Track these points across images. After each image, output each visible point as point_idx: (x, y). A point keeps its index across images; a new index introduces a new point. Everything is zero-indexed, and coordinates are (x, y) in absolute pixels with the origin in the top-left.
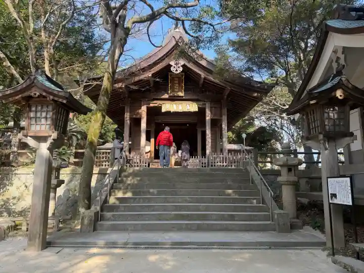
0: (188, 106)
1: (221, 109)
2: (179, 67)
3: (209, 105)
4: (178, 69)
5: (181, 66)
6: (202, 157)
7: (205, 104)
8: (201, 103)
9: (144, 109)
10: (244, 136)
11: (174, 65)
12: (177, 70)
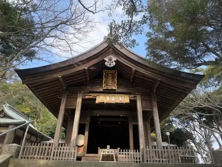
0: (120, 98)
1: (151, 101)
2: (112, 62)
3: (140, 98)
4: (111, 63)
5: (114, 61)
6: (136, 151)
7: (136, 97)
8: (132, 96)
9: (79, 101)
10: (168, 134)
11: (108, 60)
12: (110, 65)
